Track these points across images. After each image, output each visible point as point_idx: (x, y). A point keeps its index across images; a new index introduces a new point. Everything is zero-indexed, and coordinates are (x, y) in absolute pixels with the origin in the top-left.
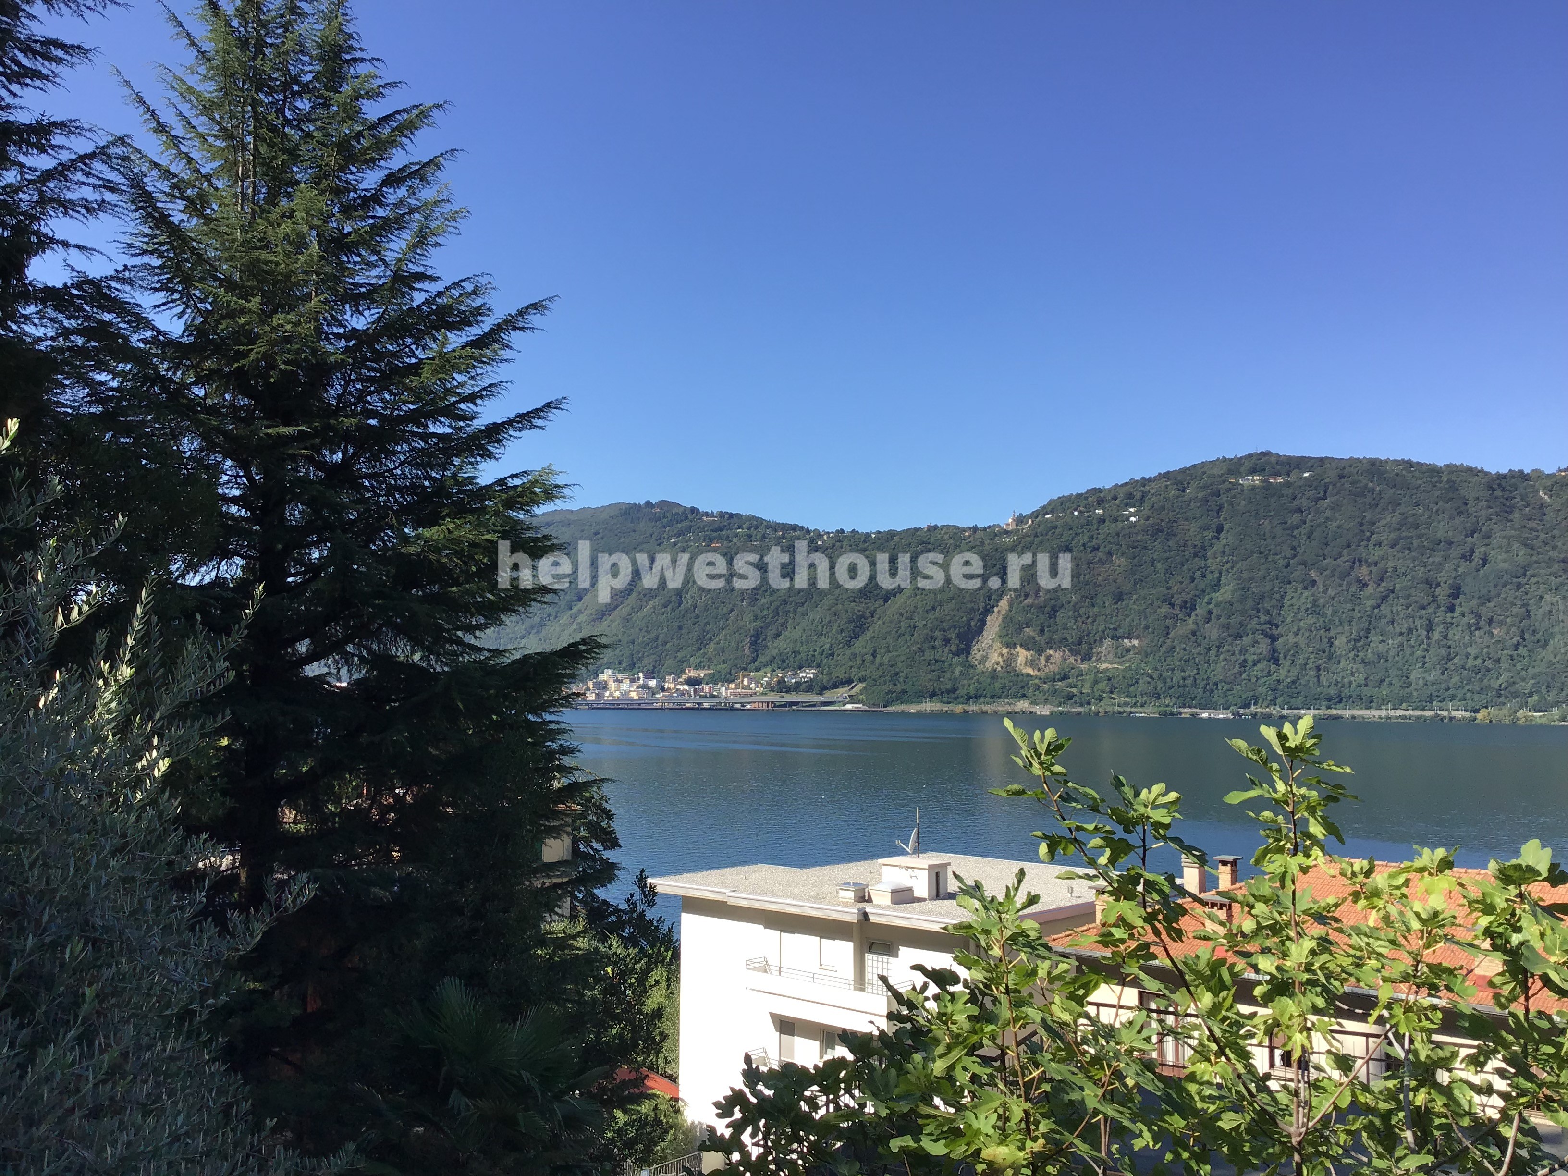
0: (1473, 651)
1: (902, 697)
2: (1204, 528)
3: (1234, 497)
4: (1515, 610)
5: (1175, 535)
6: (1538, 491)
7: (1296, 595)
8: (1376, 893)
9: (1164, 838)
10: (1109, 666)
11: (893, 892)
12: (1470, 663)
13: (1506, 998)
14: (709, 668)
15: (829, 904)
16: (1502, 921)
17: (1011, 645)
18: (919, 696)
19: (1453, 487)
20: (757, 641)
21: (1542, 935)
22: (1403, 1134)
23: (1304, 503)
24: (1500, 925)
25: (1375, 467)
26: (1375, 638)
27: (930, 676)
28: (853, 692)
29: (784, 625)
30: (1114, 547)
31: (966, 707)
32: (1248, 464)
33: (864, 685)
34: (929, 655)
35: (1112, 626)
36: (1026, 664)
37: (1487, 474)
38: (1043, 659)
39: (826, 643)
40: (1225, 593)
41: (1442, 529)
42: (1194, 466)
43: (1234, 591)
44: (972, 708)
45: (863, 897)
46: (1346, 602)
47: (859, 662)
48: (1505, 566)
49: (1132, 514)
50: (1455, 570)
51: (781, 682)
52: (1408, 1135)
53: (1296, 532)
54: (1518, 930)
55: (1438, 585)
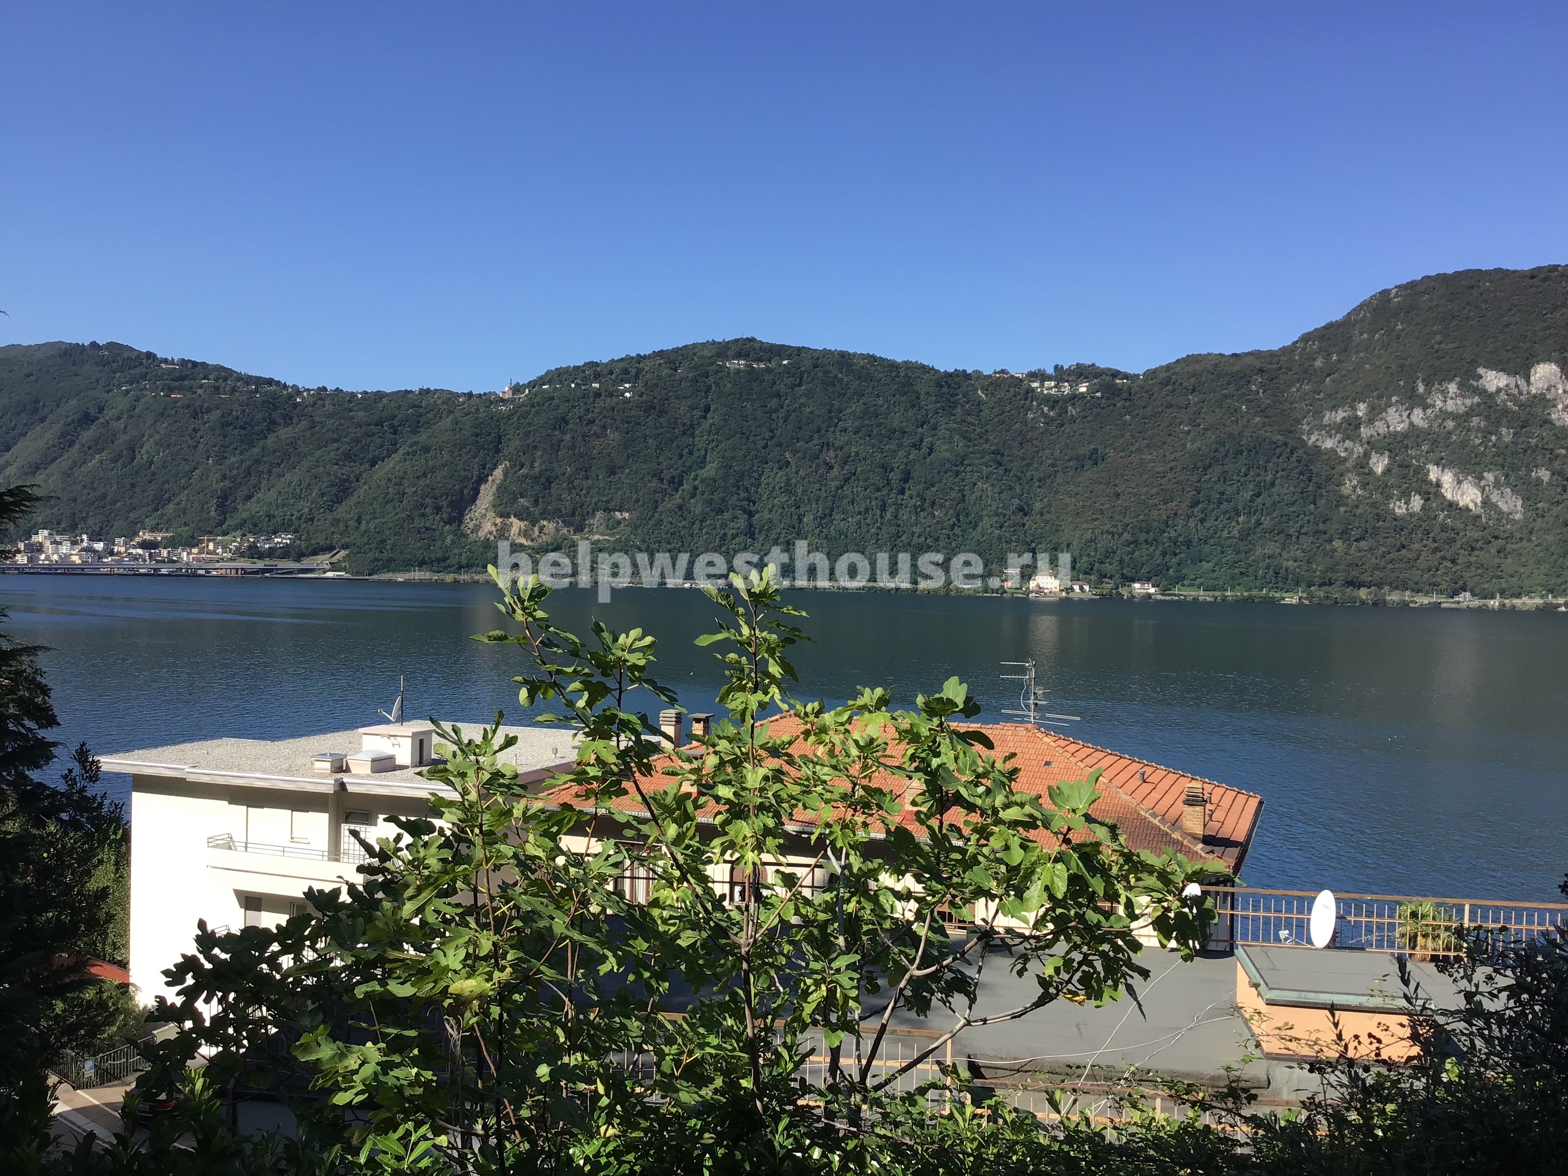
0: (917, 530)
1: (389, 565)
2: (693, 408)
3: (721, 379)
4: (953, 495)
5: (666, 412)
6: (977, 389)
7: (773, 474)
8: (823, 730)
9: (638, 680)
10: (601, 538)
11: (374, 761)
12: (915, 541)
13: (925, 814)
14: (167, 531)
15: (303, 776)
16: (925, 747)
17: (504, 515)
18: (407, 566)
19: (908, 382)
20: (225, 503)
21: (956, 758)
22: (837, 942)
23: (782, 388)
24: (924, 751)
25: (844, 359)
26: (837, 517)
27: (419, 544)
28: (335, 560)
29: (257, 487)
30: (609, 421)
31: (457, 576)
32: (734, 349)
33: (347, 552)
34: (419, 523)
35: (604, 499)
36: (519, 534)
37: (938, 371)
38: (536, 529)
39: (305, 506)
40: (710, 470)
41: (896, 420)
42: (686, 347)
43: (717, 469)
44: (464, 577)
45: (340, 767)
46: (814, 483)
47: (342, 526)
48: (948, 454)
49: (626, 390)
50: (907, 457)
51: (253, 547)
52: (841, 941)
53: (774, 415)
54: (937, 755)
55: (892, 470)
